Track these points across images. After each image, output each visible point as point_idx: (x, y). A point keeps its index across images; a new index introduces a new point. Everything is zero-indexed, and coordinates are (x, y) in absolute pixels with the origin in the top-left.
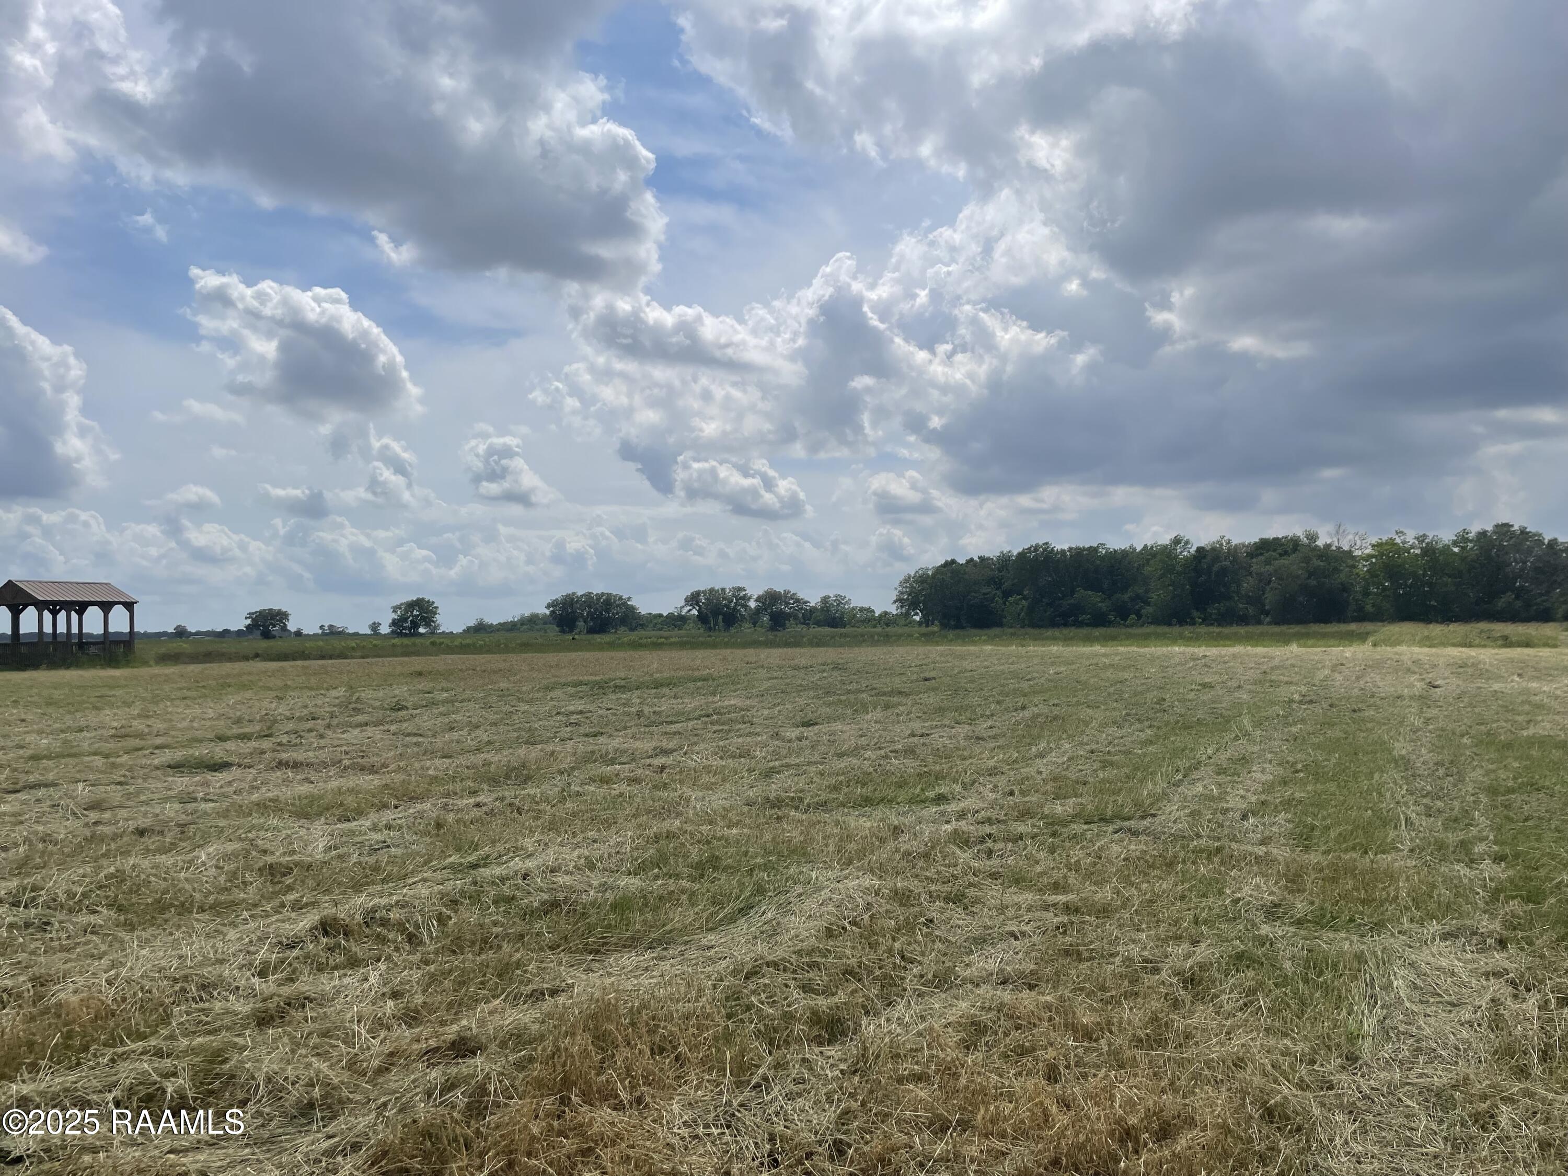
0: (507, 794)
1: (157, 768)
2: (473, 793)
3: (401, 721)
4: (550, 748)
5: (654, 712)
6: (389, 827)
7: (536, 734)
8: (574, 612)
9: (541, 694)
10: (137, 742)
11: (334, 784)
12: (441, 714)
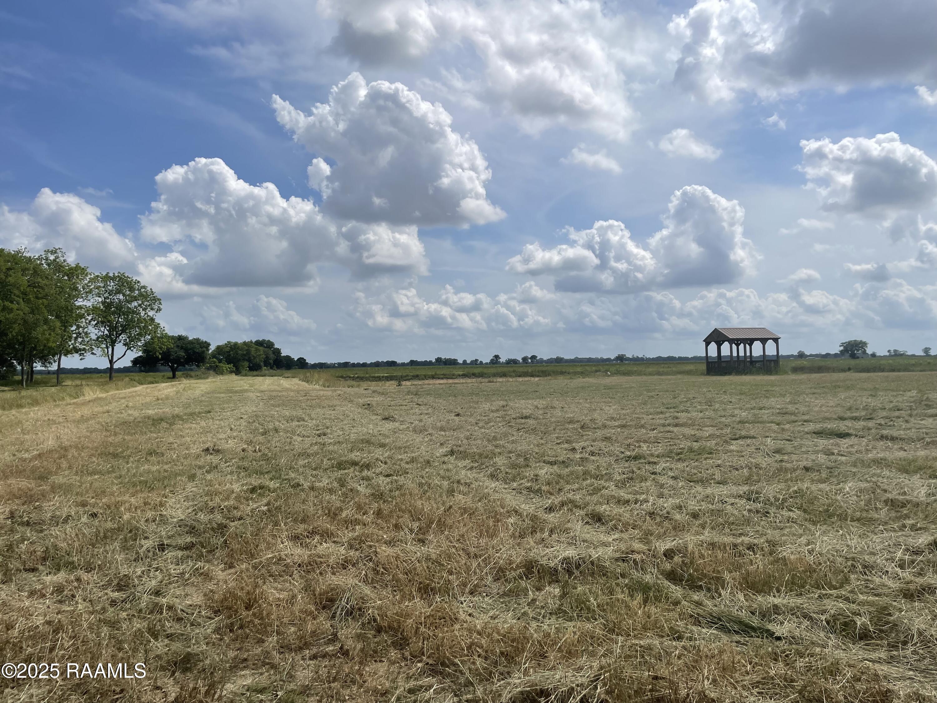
1: (807, 433)
10: (793, 418)
11: (922, 453)
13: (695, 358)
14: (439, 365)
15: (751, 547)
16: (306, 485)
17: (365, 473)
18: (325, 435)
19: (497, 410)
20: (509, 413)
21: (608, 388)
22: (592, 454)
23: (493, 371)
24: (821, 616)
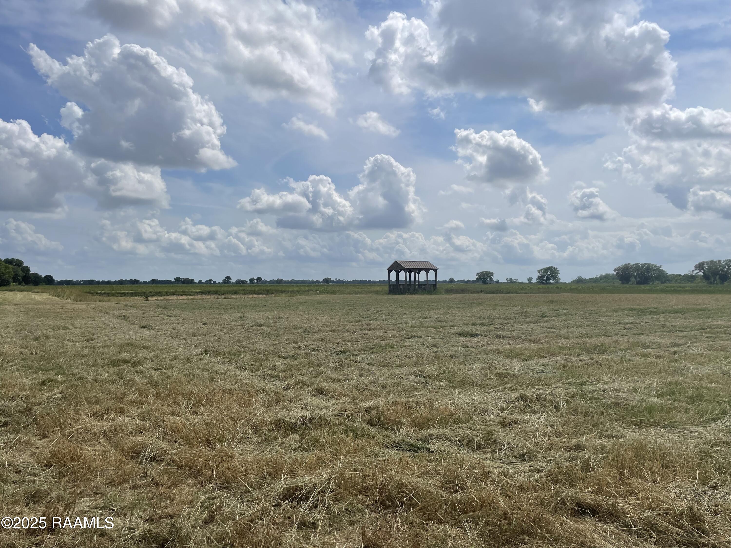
0: (595, 357)
1: (453, 334)
2: (579, 355)
3: (545, 322)
4: (616, 338)
5: (672, 326)
6: (543, 364)
7: (609, 332)
8: (629, 273)
9: (611, 314)
10: (444, 324)
11: (520, 346)
12: (563, 320)
13: (381, 282)
14: (178, 284)
15: (417, 403)
16: (90, 378)
17: (138, 368)
18: (92, 340)
19: (237, 320)
20: (247, 322)
21: (319, 303)
22: (313, 350)
23: (226, 289)
24: (456, 438)
